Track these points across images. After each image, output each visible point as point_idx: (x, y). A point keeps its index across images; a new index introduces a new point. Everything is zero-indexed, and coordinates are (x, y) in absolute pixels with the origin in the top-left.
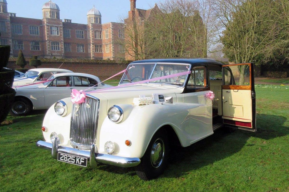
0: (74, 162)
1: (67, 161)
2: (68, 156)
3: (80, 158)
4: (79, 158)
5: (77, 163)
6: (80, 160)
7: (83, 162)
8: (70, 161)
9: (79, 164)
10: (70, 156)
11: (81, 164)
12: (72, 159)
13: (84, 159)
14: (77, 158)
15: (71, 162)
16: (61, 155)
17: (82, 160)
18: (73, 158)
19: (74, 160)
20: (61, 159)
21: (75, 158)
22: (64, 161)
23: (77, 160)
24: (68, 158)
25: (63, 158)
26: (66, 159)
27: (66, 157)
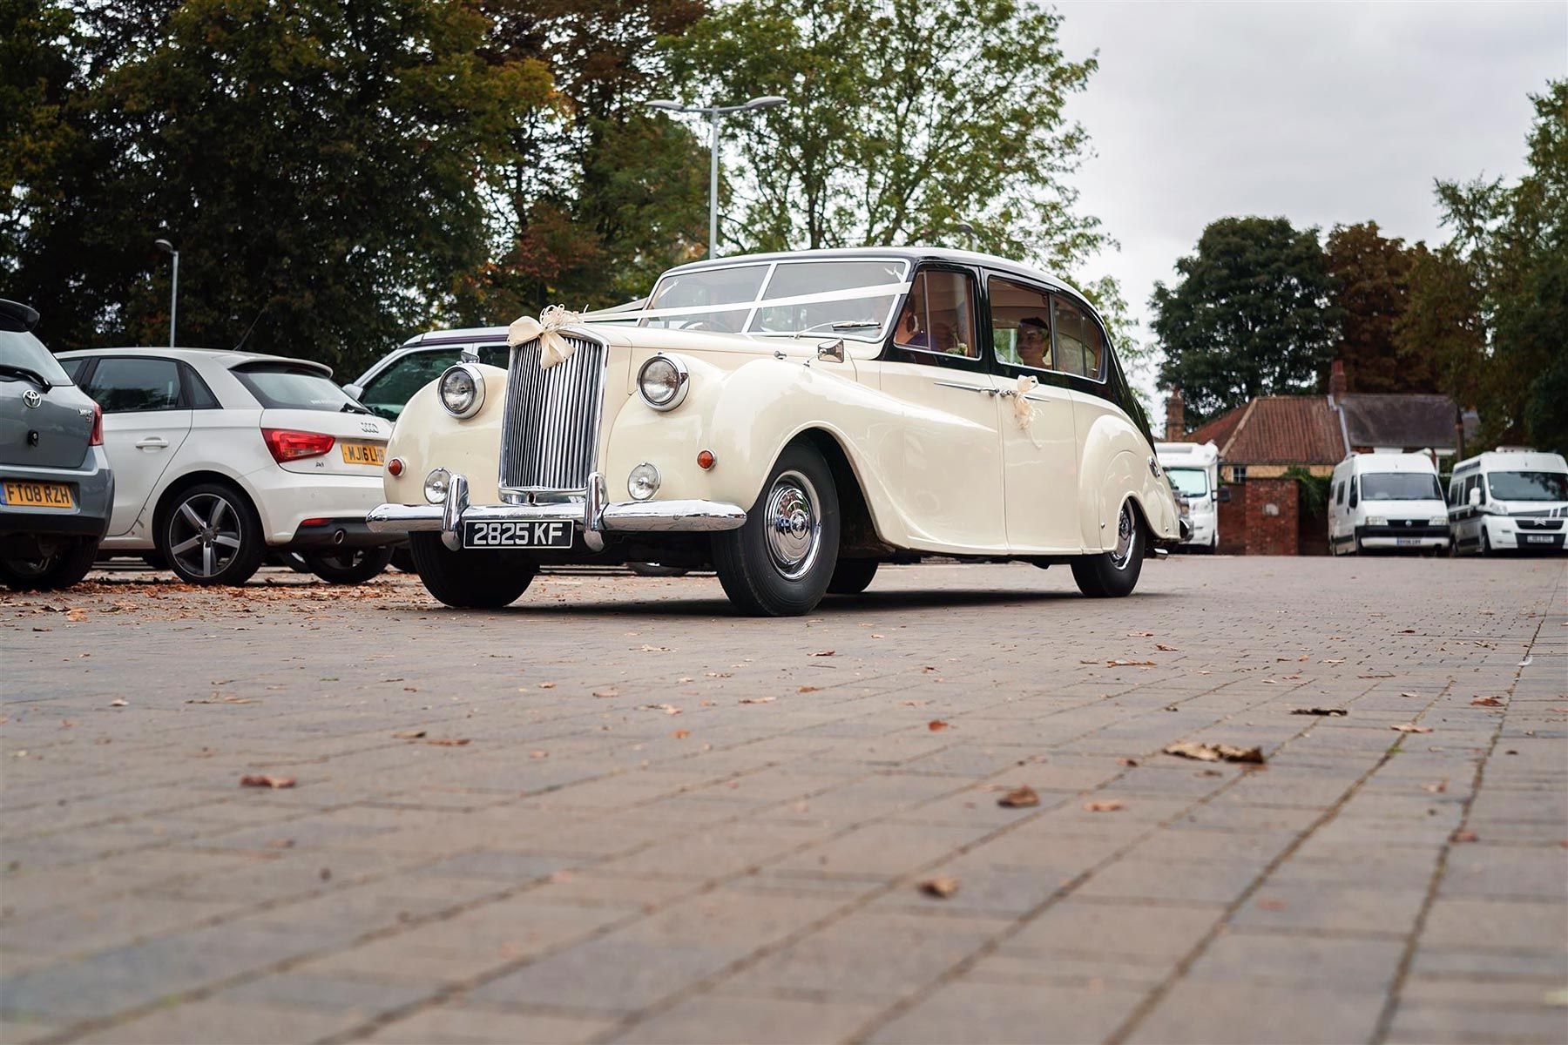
0: (525, 542)
1: (500, 544)
2: (504, 527)
3: (549, 523)
4: (544, 525)
5: (536, 542)
6: (546, 532)
7: (559, 534)
8: (512, 542)
9: (544, 542)
10: (513, 525)
11: (550, 543)
12: (518, 533)
13: (561, 525)
14: (537, 525)
15: (515, 544)
16: (476, 527)
17: (555, 529)
18: (521, 529)
19: (526, 533)
20: (476, 542)
21: (531, 530)
22: (487, 544)
23: (538, 532)
24: (503, 532)
25: (485, 537)
26: (494, 538)
27: (495, 530)
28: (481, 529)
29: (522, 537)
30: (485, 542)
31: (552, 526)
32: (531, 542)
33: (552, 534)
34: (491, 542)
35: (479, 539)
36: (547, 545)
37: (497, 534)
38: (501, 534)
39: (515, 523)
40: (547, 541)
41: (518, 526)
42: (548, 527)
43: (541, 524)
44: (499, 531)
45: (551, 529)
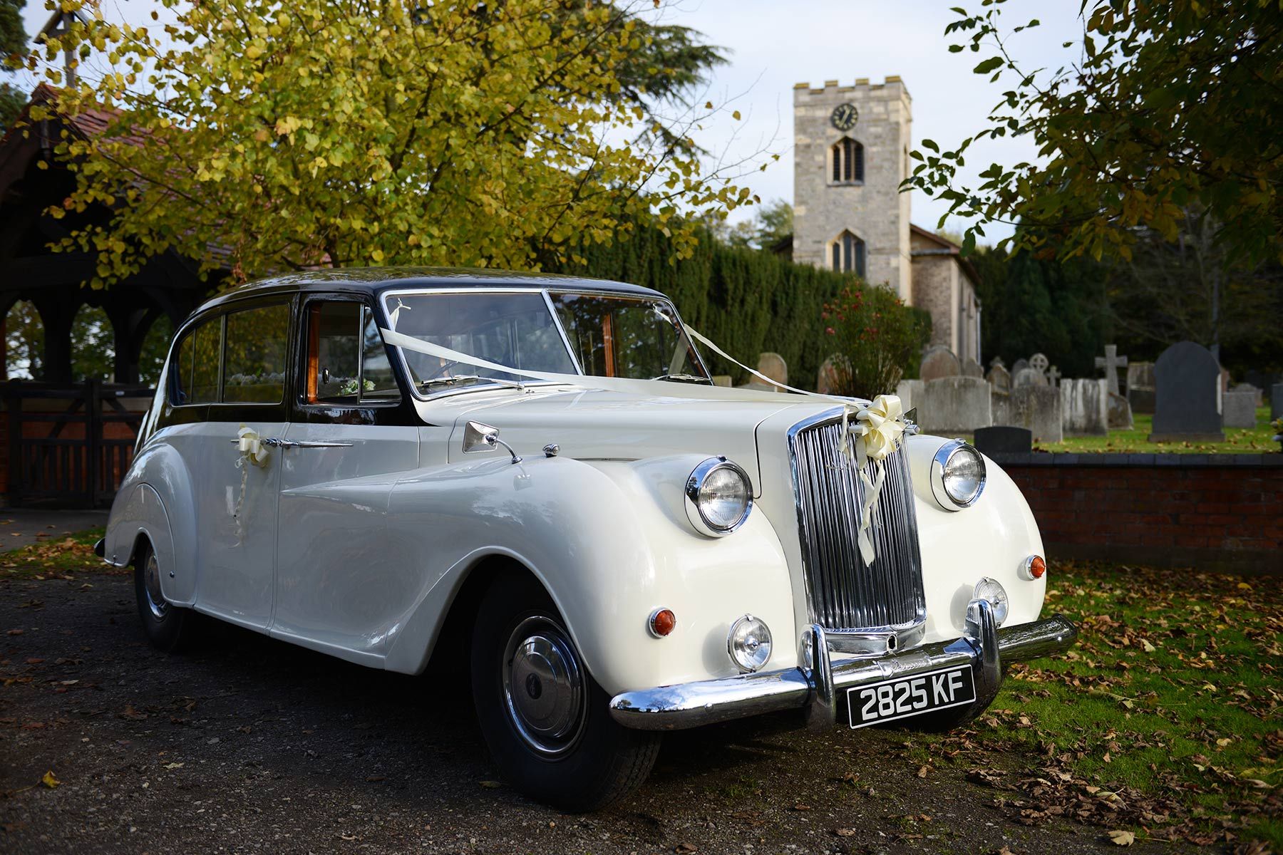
0: (924, 703)
1: (895, 714)
2: (896, 690)
3: (946, 673)
4: (943, 677)
5: (937, 702)
6: (946, 686)
7: (959, 685)
8: (908, 708)
9: (946, 700)
10: (906, 685)
11: (952, 699)
12: (916, 693)
13: (959, 674)
14: (934, 678)
15: (914, 710)
16: (863, 695)
17: (955, 680)
18: (918, 688)
19: (923, 692)
20: (865, 717)
21: (928, 686)
22: (880, 717)
23: (938, 688)
24: (897, 695)
25: (874, 708)
26: (886, 706)
27: (885, 695)
28: (869, 698)
29: (920, 699)
30: (875, 715)
31: (951, 676)
32: (931, 703)
33: (952, 686)
34: (883, 713)
35: (869, 712)
36: (950, 702)
37: (889, 700)
38: (895, 700)
39: (909, 681)
40: (948, 696)
41: (914, 683)
42: (946, 679)
43: (938, 676)
44: (891, 695)
45: (950, 681)
